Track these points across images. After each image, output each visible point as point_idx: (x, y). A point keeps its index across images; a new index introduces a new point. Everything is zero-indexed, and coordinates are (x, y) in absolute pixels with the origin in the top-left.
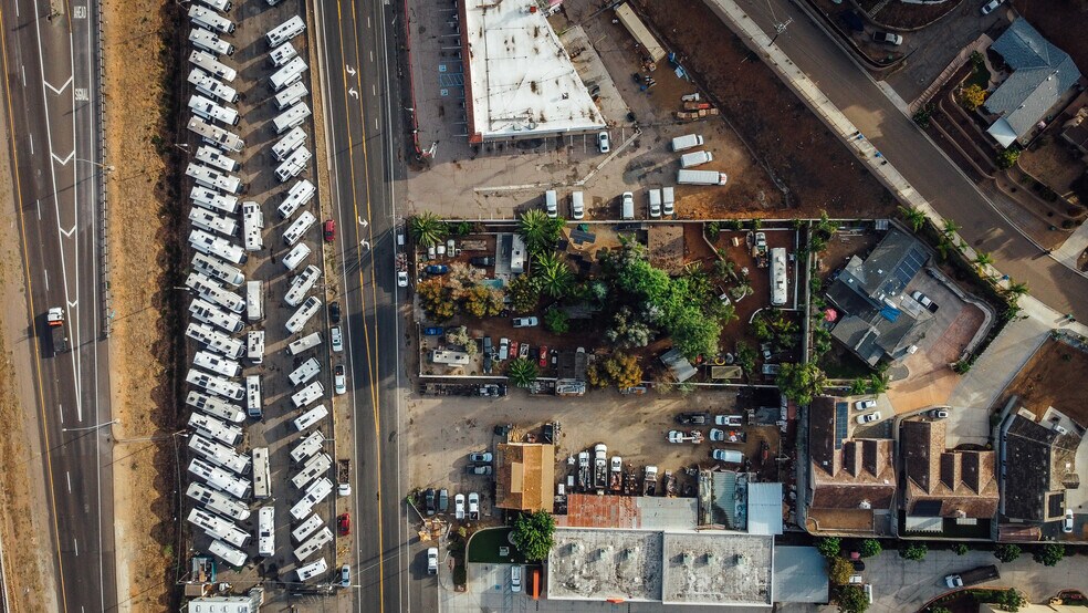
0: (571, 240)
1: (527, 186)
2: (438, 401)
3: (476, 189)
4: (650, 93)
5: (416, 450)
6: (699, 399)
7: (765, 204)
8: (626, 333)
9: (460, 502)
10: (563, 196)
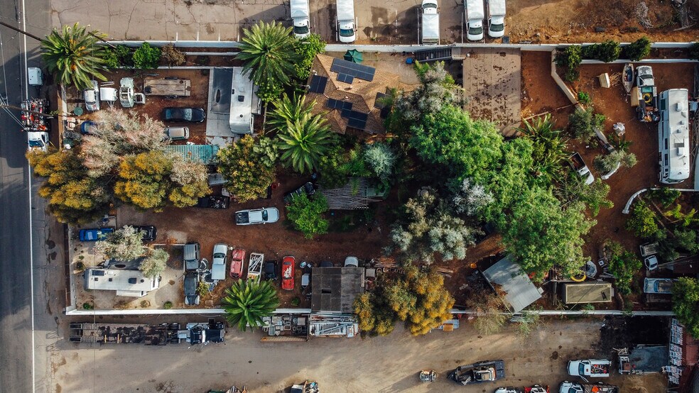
0: (333, 76)
2: (102, 353)
6: (542, 334)
7: (648, 23)
8: (426, 234)
10: (322, 5)
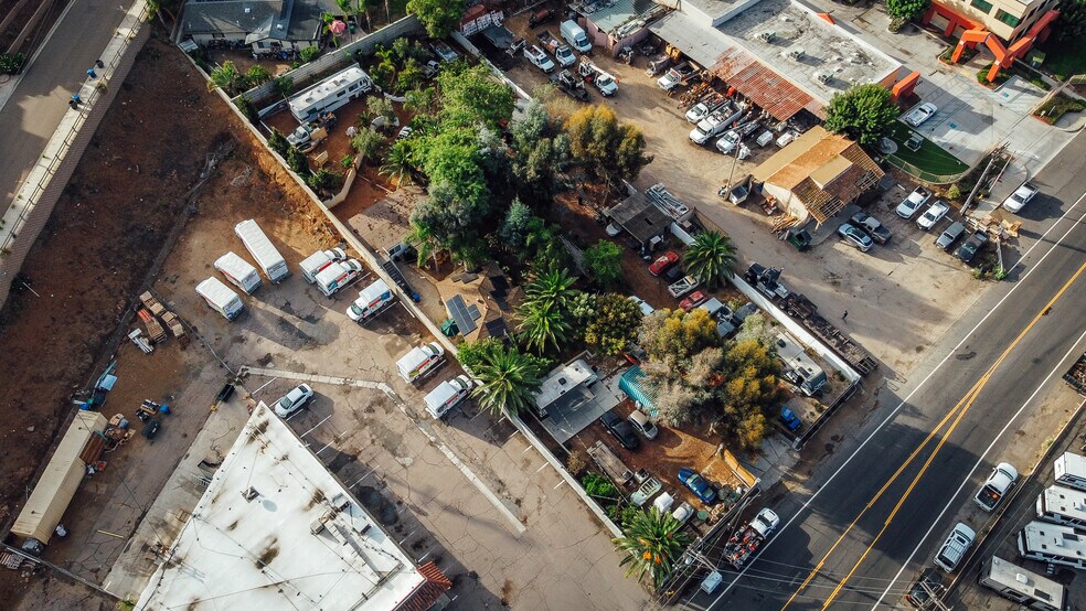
0: (479, 323)
1: (450, 455)
3: (521, 528)
4: (168, 398)
5: (938, 316)
9: (929, 217)
10: (424, 391)
